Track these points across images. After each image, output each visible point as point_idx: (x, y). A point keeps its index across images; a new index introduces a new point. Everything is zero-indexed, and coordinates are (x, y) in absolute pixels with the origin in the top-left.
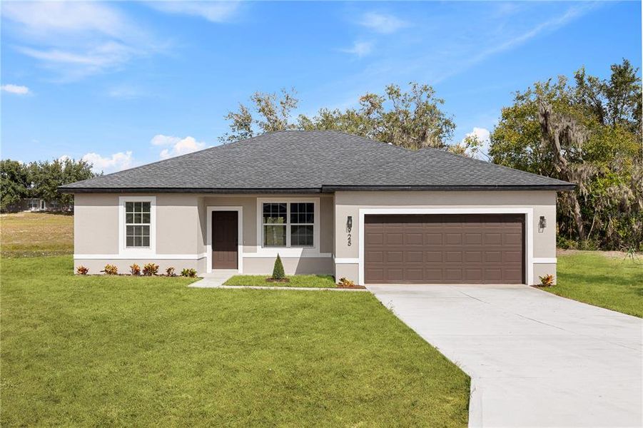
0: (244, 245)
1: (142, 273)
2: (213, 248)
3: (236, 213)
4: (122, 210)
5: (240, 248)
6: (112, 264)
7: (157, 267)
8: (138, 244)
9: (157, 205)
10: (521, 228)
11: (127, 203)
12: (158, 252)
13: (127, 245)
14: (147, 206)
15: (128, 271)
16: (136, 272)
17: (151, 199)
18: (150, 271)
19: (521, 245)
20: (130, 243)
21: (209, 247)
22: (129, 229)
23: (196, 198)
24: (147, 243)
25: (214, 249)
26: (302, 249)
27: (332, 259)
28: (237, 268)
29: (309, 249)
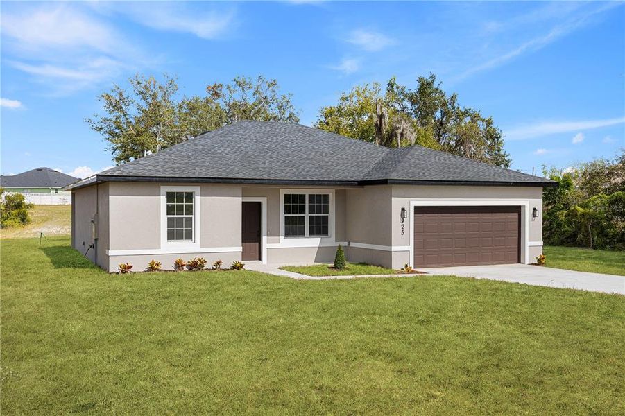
0: (267, 236)
1: (186, 268)
3: (259, 204)
4: (163, 199)
5: (264, 239)
6: (155, 260)
7: (204, 262)
8: (180, 237)
9: (201, 196)
10: (517, 217)
11: (168, 193)
12: (202, 246)
13: (168, 239)
14: (190, 197)
17: (195, 189)
19: (517, 232)
20: (171, 236)
22: (170, 221)
23: (239, 189)
24: (189, 236)
26: (320, 239)
27: (348, 247)
28: (260, 259)
29: (325, 239)
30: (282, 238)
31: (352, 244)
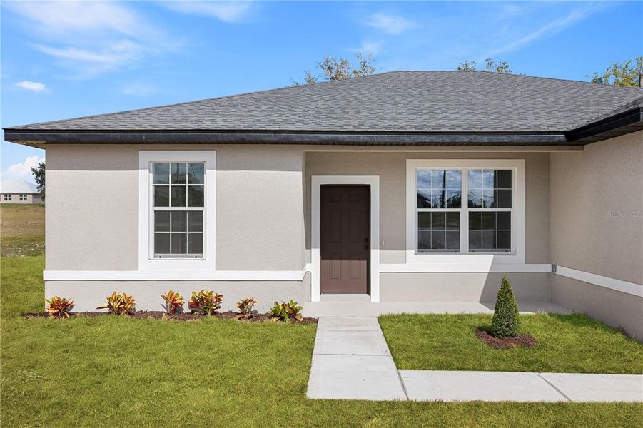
0: (382, 248)
1: (187, 310)
2: (321, 255)
3: (367, 188)
4: (145, 181)
5: (375, 253)
6: (122, 291)
7: (218, 299)
8: (180, 248)
9: (216, 170)
11: (156, 165)
12: (219, 267)
13: (156, 252)
14: (199, 168)
15: (158, 305)
16: (175, 309)
17: (207, 156)
18: (204, 305)
20: (161, 246)
21: (316, 253)
22: (160, 218)
23: (297, 156)
24: (197, 248)
25: (323, 256)
26: (492, 257)
27: (552, 275)
28: (369, 292)
29: (503, 257)
30: (410, 253)
31: (561, 271)
